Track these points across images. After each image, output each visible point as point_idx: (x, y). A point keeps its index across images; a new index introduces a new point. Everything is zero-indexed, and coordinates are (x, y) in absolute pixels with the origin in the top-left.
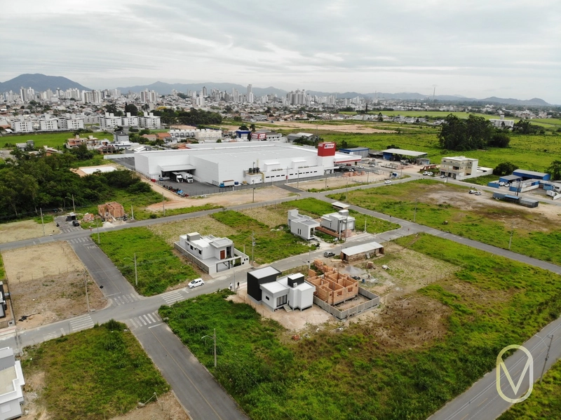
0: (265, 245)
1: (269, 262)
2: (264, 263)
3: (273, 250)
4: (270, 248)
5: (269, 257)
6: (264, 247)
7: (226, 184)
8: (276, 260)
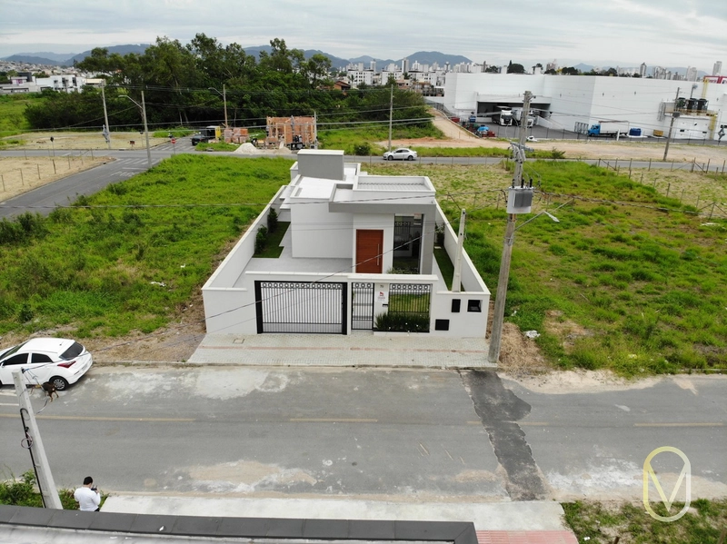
0: (649, 268)
1: (629, 371)
2: (586, 364)
3: (690, 303)
4: (675, 284)
5: (641, 335)
6: (641, 277)
7: (604, 129)
8: (690, 366)
